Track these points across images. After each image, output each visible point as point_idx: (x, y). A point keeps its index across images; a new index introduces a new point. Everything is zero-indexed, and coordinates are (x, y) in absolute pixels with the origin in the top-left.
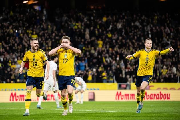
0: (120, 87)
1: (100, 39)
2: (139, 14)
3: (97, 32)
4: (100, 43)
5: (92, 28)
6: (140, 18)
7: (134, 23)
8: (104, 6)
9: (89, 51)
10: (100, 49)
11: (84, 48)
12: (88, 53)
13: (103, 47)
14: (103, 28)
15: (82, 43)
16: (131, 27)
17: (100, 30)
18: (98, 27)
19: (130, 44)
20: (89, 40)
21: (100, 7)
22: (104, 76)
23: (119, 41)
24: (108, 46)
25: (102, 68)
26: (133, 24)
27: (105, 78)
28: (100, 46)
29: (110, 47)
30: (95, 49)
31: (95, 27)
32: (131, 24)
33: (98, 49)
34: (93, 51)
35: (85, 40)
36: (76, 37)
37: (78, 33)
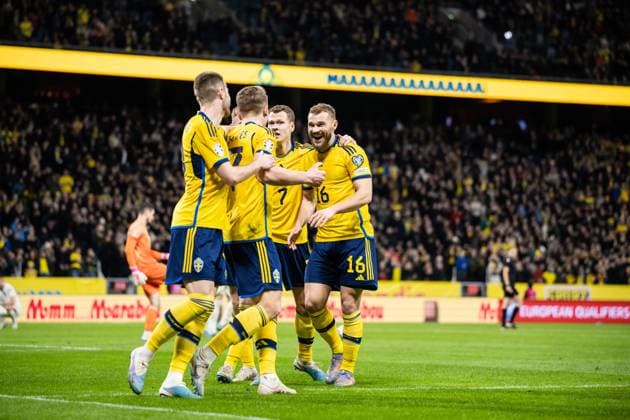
0: (112, 289)
1: (66, 172)
2: (161, 116)
3: (57, 155)
4: (66, 181)
5: (46, 145)
6: (164, 125)
7: (149, 135)
8: (78, 92)
9: (40, 201)
10: (66, 195)
11: (26, 193)
12: (36, 205)
13: (73, 190)
14: (75, 146)
15: (21, 181)
16: (141, 146)
17: (67, 151)
18: (62, 142)
19: (139, 185)
20: (39, 174)
21: (66, 95)
22: (75, 262)
23: (111, 178)
24: (86, 190)
25: (70, 243)
26: (145, 138)
27: (77, 266)
28: (67, 189)
29: (90, 192)
30: (53, 197)
31: (54, 142)
32: (140, 137)
33: (58, 194)
34: (48, 201)
35: (30, 173)
36: (8, 166)
37: (12, 157)
